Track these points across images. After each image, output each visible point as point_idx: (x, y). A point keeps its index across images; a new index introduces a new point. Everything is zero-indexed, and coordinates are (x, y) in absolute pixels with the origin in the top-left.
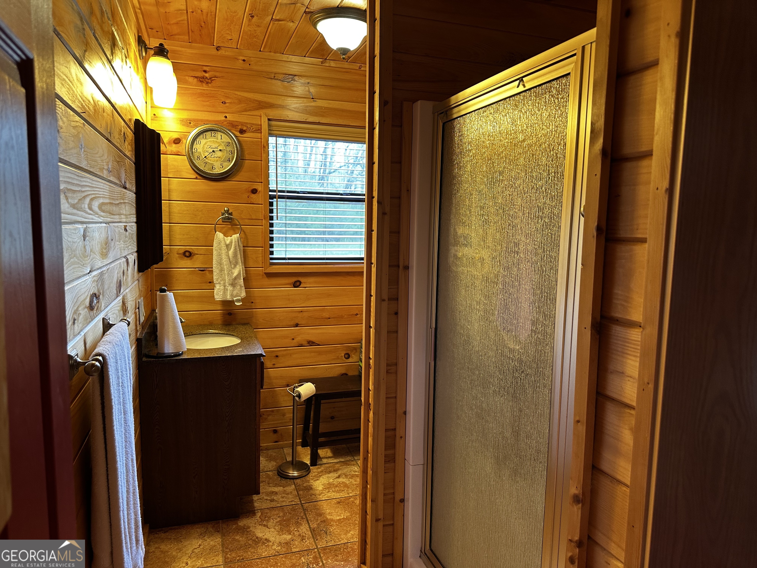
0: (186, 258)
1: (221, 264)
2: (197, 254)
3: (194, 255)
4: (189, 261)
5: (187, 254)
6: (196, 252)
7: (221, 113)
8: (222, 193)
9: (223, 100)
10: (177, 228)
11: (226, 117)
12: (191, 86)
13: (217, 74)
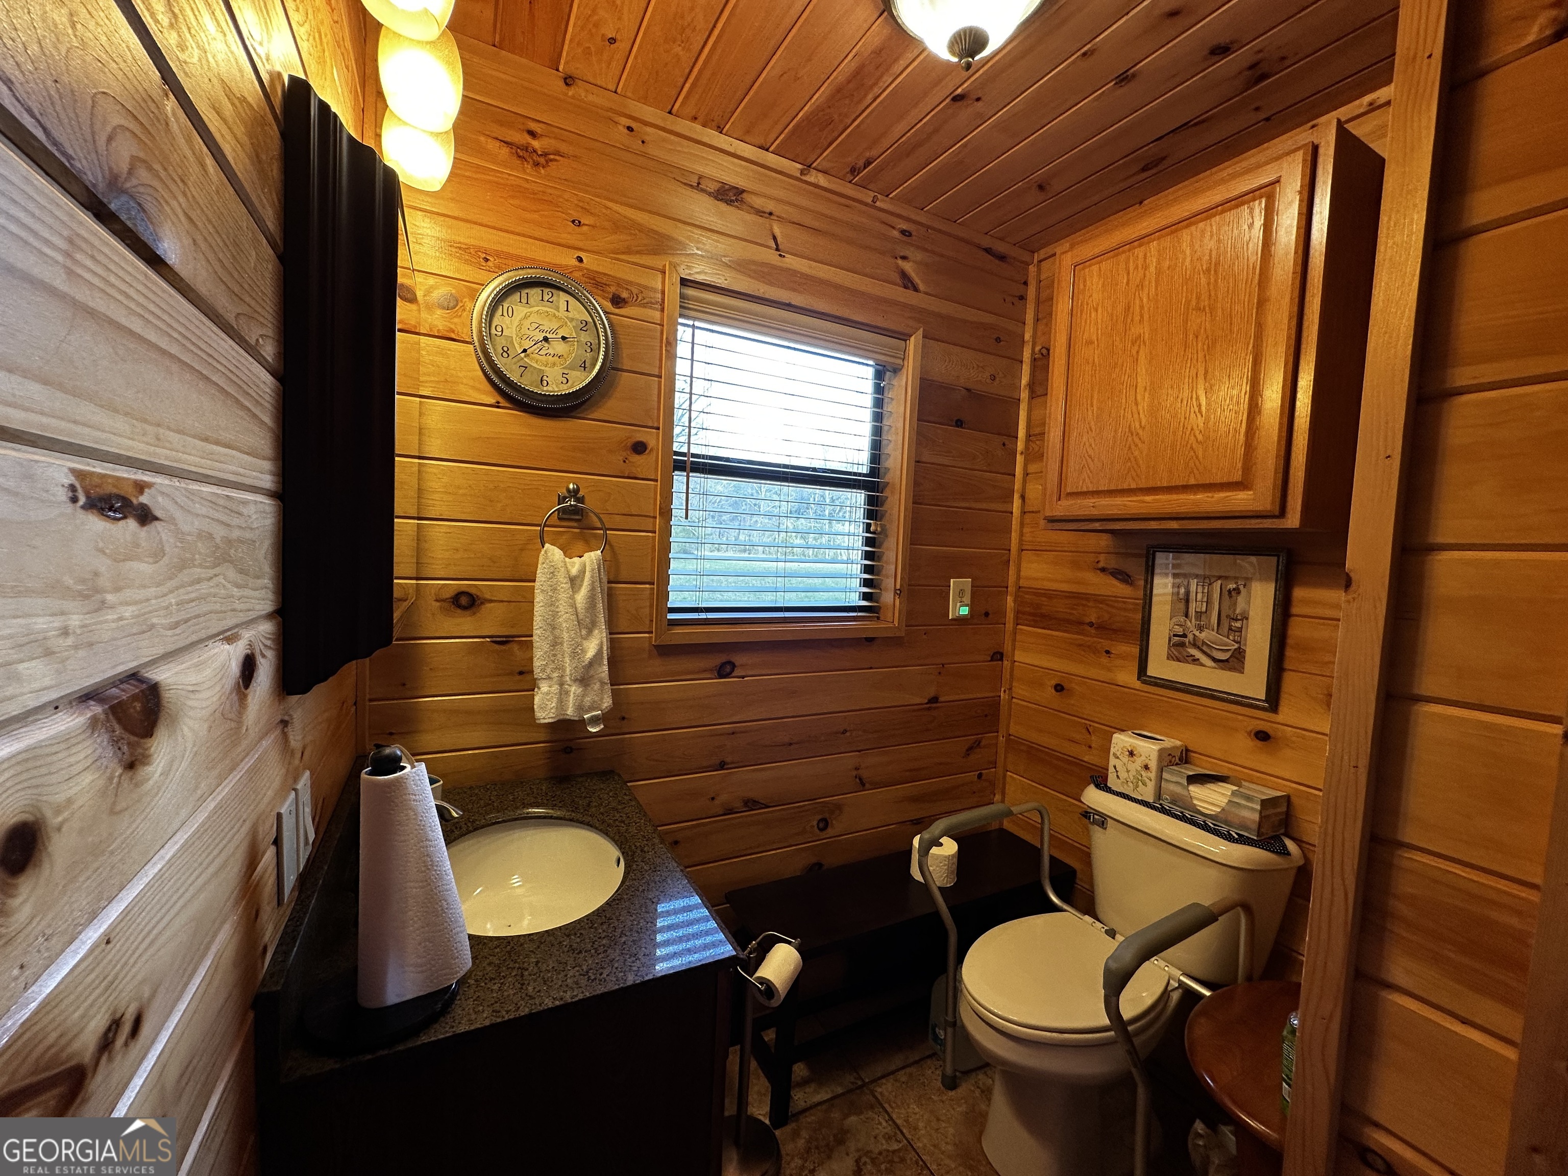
0: (459, 611)
1: (554, 628)
2: (491, 601)
3: (482, 603)
4: (469, 618)
5: (464, 601)
6: (488, 596)
7: (569, 247)
8: (561, 448)
9: (575, 215)
10: (438, 532)
11: (580, 260)
12: (494, 163)
13: (563, 147)
